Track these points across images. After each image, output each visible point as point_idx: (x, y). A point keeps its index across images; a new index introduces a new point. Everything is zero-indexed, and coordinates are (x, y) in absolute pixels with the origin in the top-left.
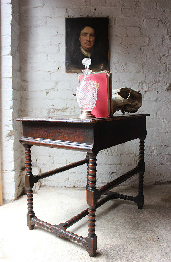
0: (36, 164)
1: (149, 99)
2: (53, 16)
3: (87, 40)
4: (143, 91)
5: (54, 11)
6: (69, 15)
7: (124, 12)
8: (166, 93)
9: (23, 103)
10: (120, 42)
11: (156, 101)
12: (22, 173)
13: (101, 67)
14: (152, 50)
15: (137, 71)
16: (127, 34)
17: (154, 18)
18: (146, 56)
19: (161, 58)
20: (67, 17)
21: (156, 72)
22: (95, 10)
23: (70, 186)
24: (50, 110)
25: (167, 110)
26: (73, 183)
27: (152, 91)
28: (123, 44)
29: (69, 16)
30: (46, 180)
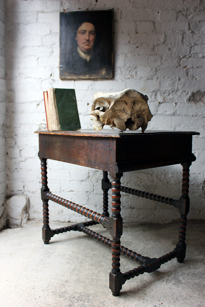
0: (24, 192)
1: (165, 113)
2: (45, 10)
3: (86, 40)
4: (157, 102)
5: (46, 4)
6: (65, 8)
7: (133, 3)
8: (187, 105)
9: (10, 118)
10: (128, 41)
11: (174, 116)
12: (6, 202)
13: (102, 73)
14: (169, 49)
15: (149, 77)
16: (136, 30)
17: (171, 9)
18: (160, 58)
19: (181, 59)
20: (62, 11)
21: (173, 78)
22: (96, 1)
23: (64, 221)
24: (41, 126)
25: (189, 127)
26: (68, 217)
27: (169, 102)
28: (131, 43)
29: (64, 10)
30: (35, 212)
